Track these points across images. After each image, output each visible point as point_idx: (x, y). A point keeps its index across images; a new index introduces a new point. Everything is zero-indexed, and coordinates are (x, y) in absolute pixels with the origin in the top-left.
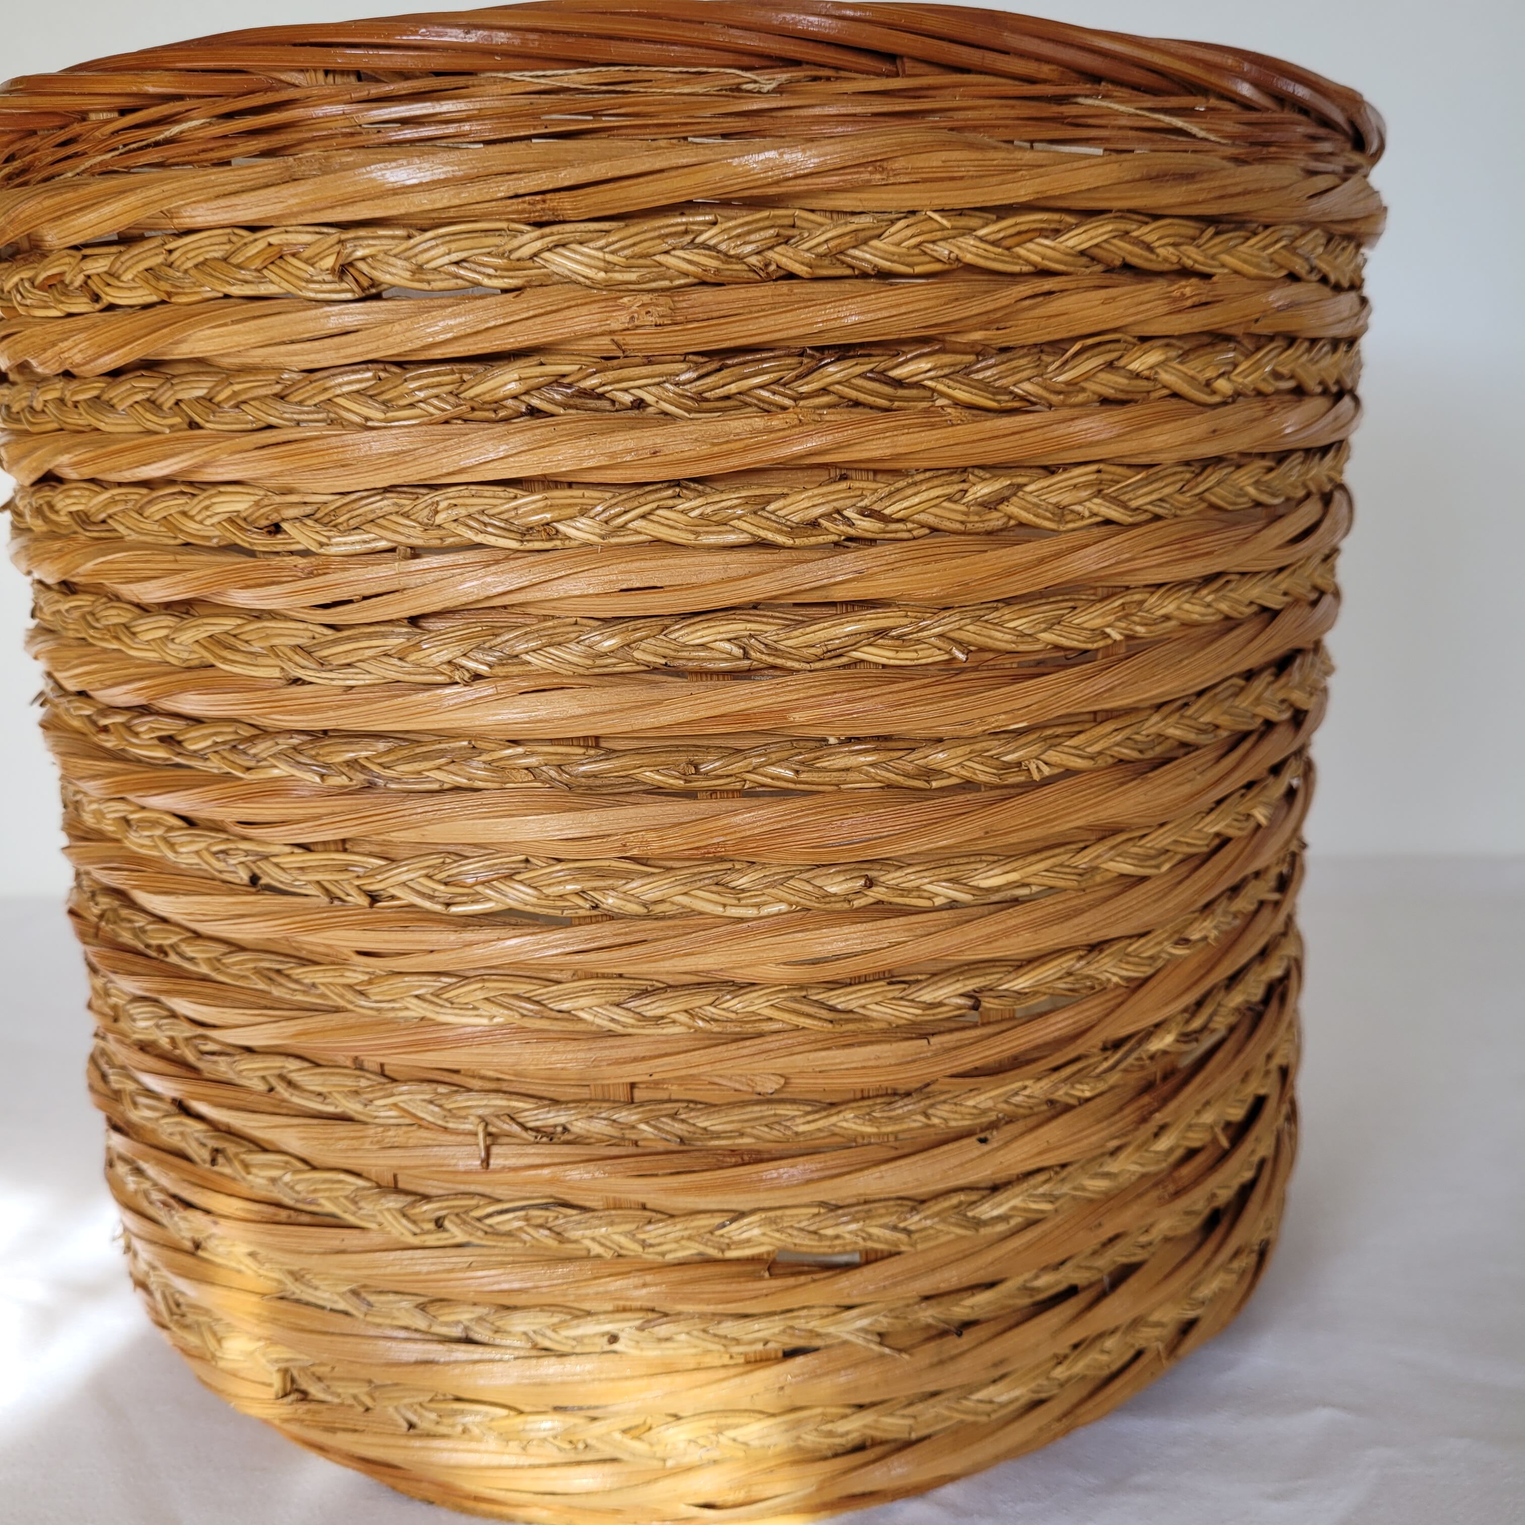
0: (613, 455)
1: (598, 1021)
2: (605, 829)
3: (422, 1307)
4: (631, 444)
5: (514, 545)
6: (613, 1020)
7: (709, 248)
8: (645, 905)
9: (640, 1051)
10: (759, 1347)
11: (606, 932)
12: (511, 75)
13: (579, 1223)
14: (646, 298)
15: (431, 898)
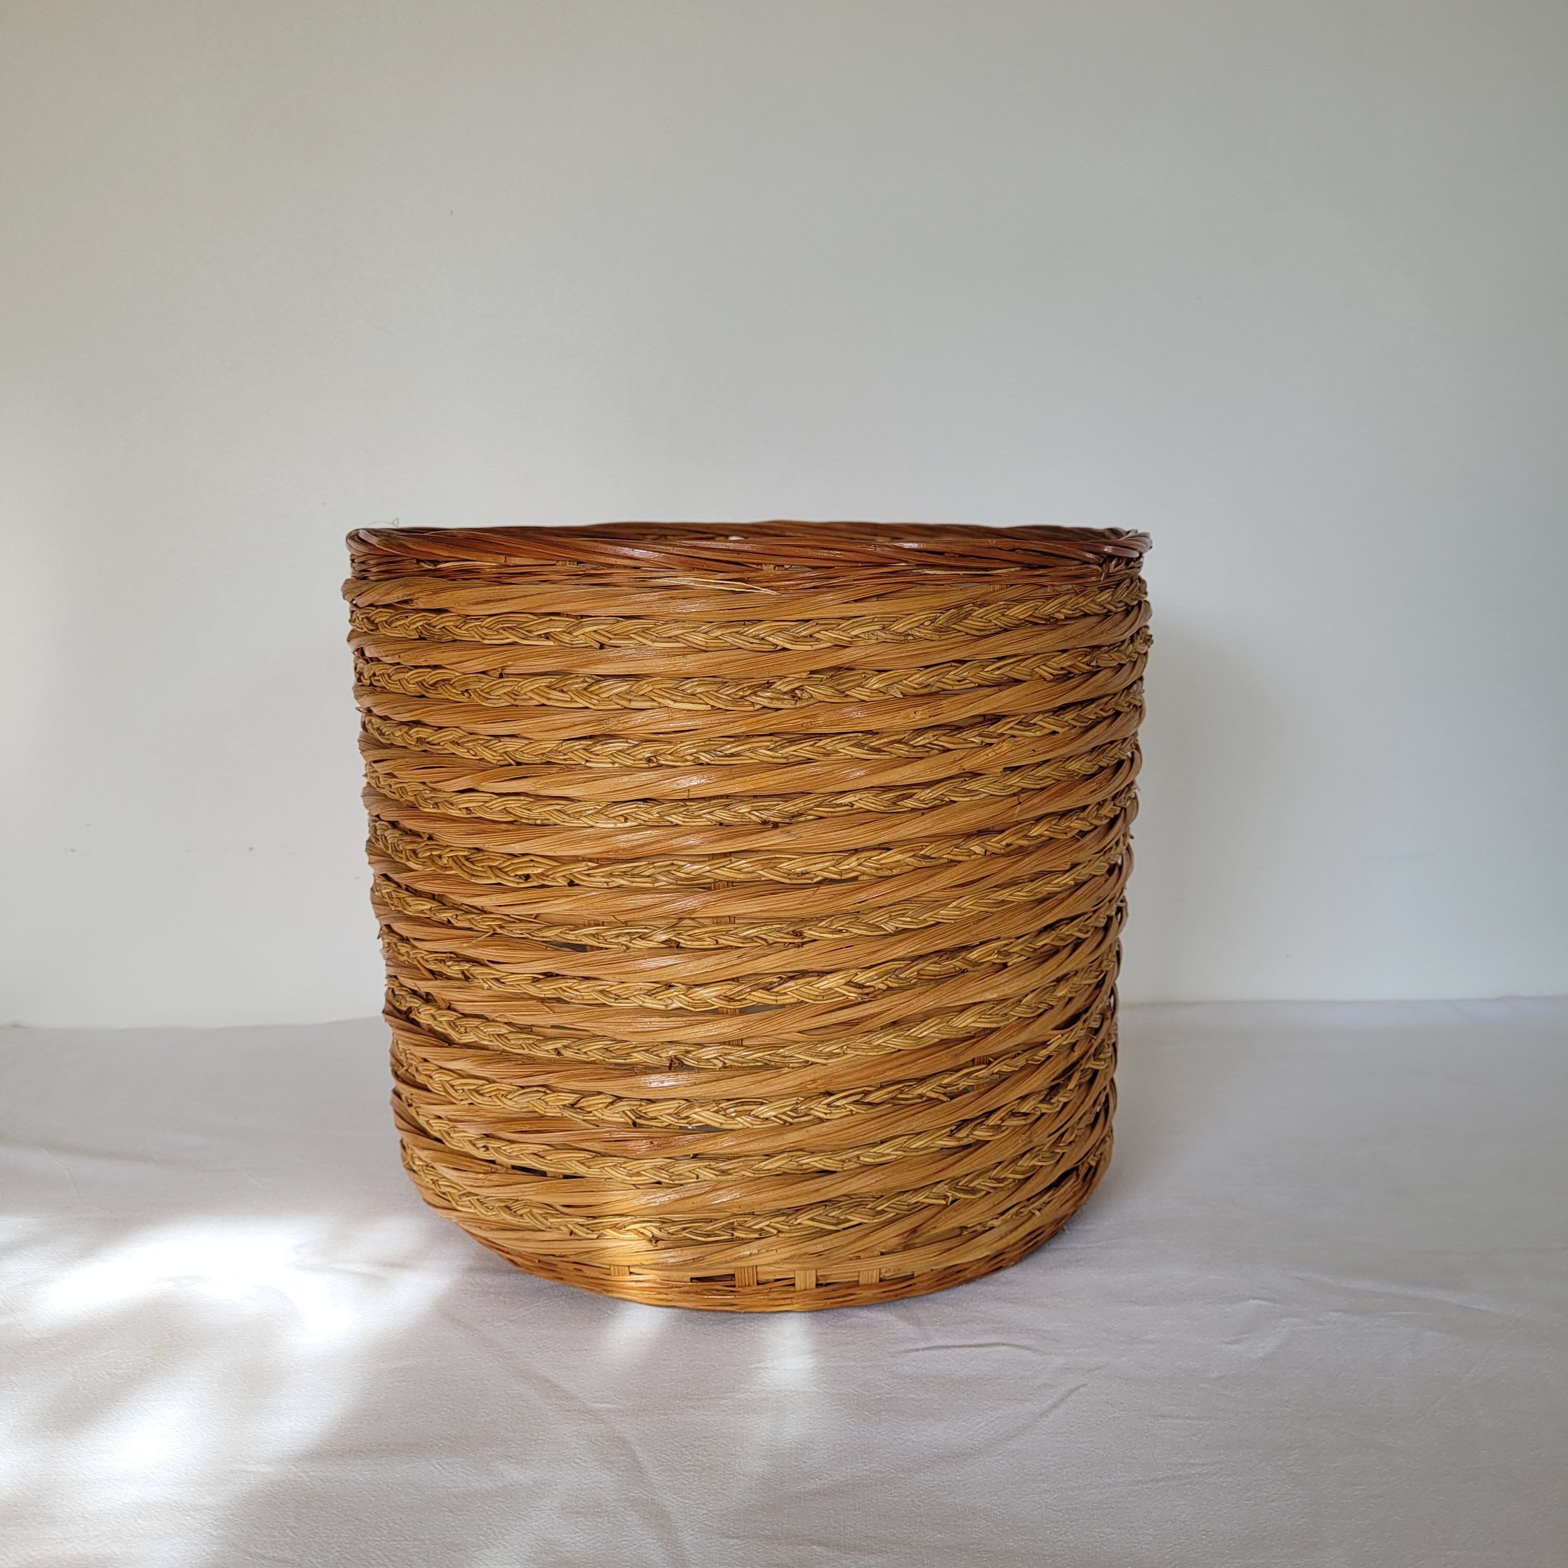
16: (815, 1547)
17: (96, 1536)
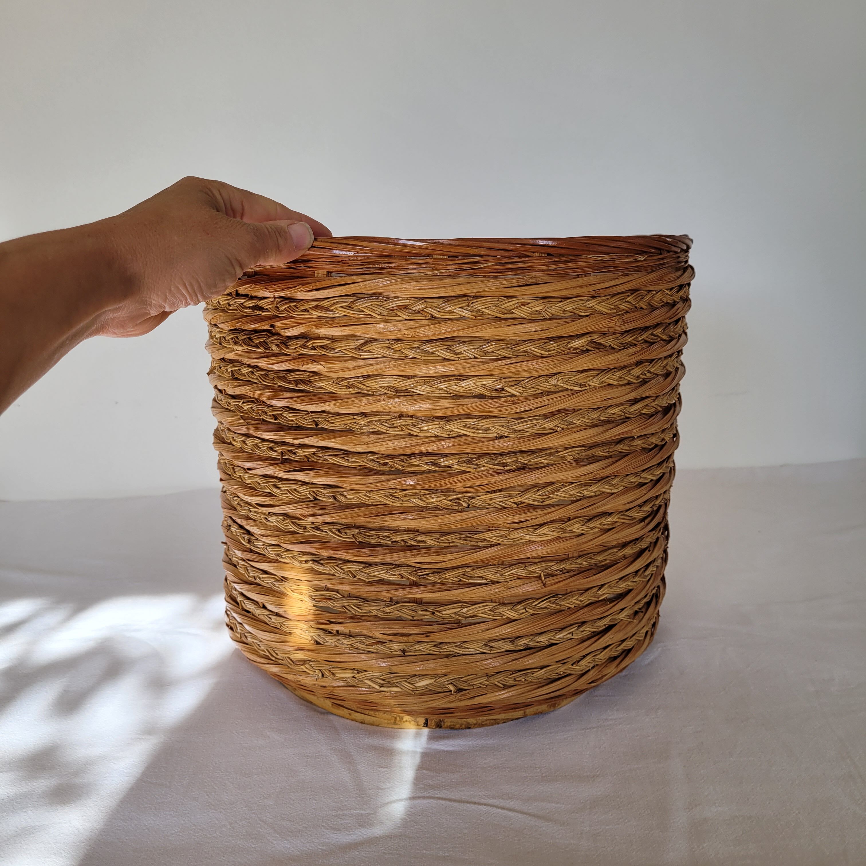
0: (609, 361)
1: (579, 531)
2: (592, 470)
3: (511, 642)
4: (613, 358)
5: (579, 389)
6: (583, 530)
7: (629, 302)
8: (594, 493)
9: (590, 538)
10: (604, 627)
11: (584, 503)
12: (591, 256)
13: (564, 599)
14: (618, 317)
15: (538, 501)
16: (424, 771)
17: (66, 775)
